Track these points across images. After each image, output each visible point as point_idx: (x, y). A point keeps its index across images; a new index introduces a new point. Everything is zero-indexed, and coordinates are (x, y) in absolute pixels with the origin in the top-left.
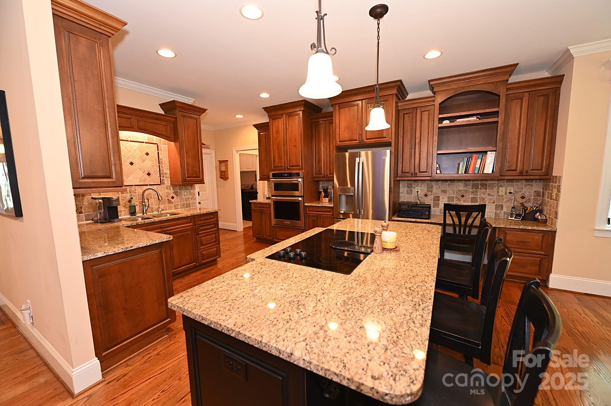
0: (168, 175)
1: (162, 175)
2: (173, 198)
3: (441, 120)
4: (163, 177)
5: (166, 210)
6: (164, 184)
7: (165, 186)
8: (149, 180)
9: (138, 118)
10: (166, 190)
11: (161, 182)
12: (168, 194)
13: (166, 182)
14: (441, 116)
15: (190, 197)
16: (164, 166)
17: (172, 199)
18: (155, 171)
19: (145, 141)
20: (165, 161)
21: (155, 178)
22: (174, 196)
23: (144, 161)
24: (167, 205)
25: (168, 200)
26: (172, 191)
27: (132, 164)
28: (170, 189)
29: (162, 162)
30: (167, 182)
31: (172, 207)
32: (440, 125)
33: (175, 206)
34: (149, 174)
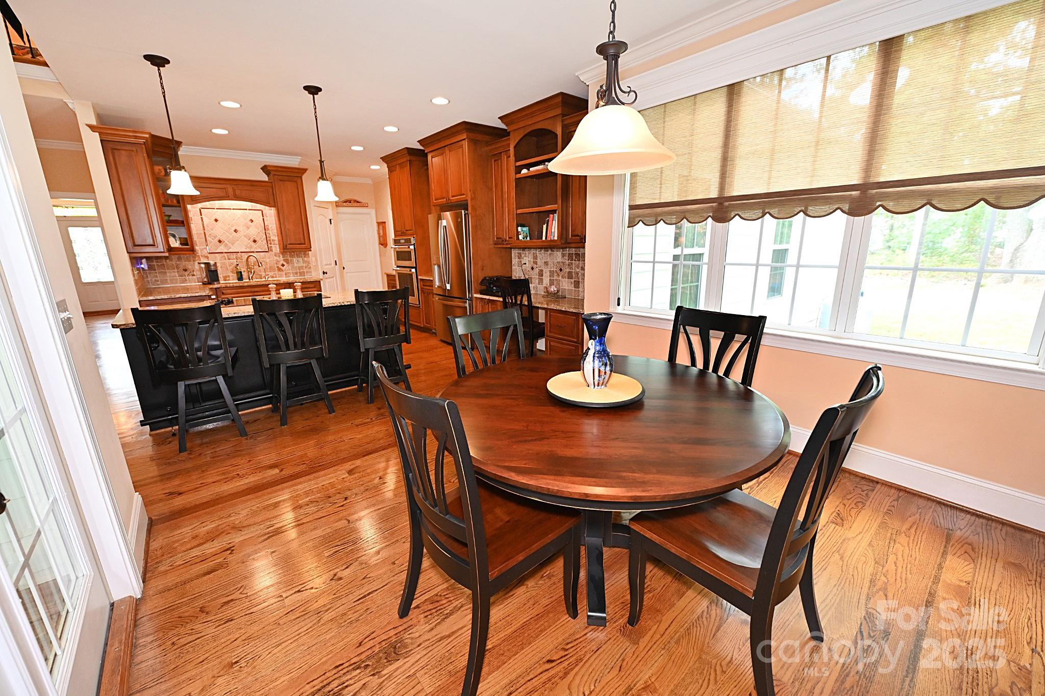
0: (277, 242)
1: (269, 242)
2: (283, 265)
3: (518, 169)
4: (271, 244)
5: (276, 277)
6: (272, 251)
7: (273, 253)
8: (255, 247)
9: (233, 186)
10: (274, 257)
11: (270, 250)
12: (278, 262)
13: (274, 249)
14: (518, 164)
15: (304, 265)
16: (270, 232)
17: (282, 267)
18: (261, 238)
19: (248, 208)
20: (271, 227)
21: (262, 245)
22: (285, 263)
23: (248, 228)
24: (277, 272)
25: (278, 267)
26: (281, 258)
27: (236, 231)
28: (280, 256)
29: (268, 229)
30: (276, 249)
31: (282, 275)
32: (518, 176)
33: (286, 274)
34: (255, 241)
